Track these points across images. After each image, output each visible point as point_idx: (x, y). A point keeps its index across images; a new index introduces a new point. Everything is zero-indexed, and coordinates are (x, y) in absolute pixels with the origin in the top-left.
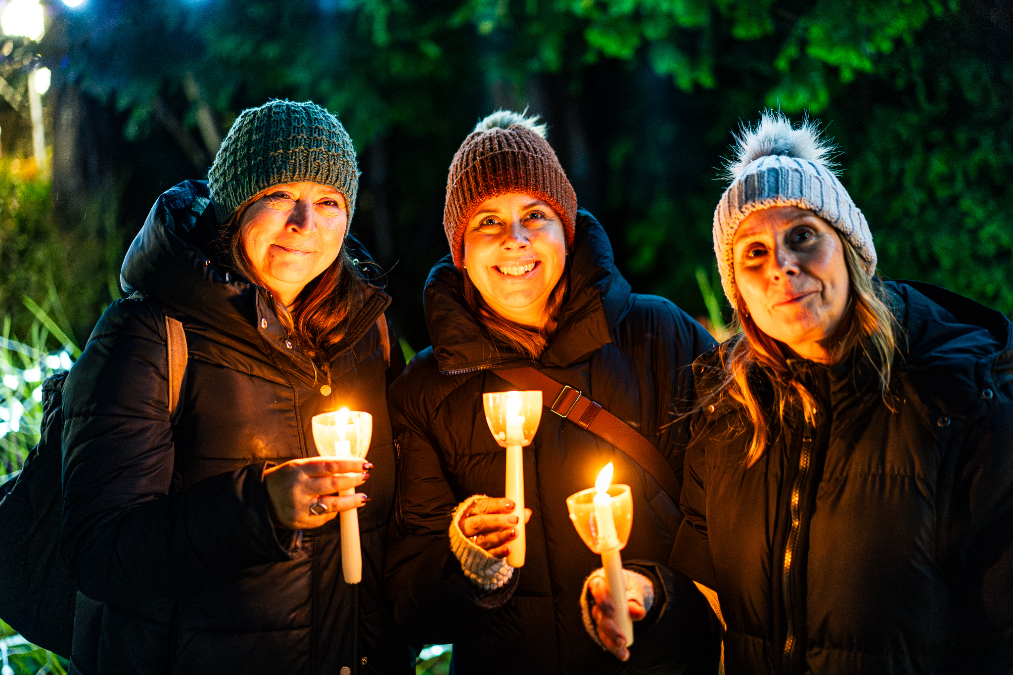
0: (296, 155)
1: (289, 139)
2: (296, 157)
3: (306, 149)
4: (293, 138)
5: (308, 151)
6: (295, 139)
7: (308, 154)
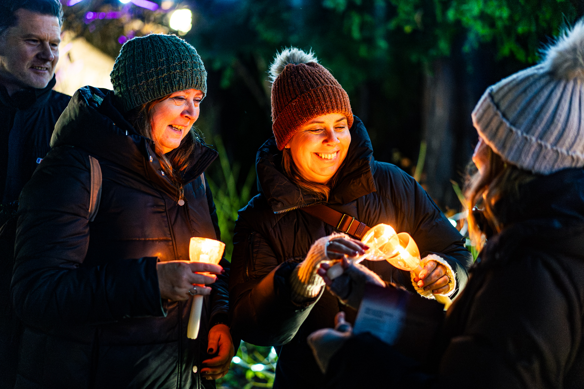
0: (186, 73)
1: (181, 63)
2: (187, 74)
3: (191, 69)
4: (184, 63)
5: (192, 71)
6: (185, 63)
7: (192, 72)
